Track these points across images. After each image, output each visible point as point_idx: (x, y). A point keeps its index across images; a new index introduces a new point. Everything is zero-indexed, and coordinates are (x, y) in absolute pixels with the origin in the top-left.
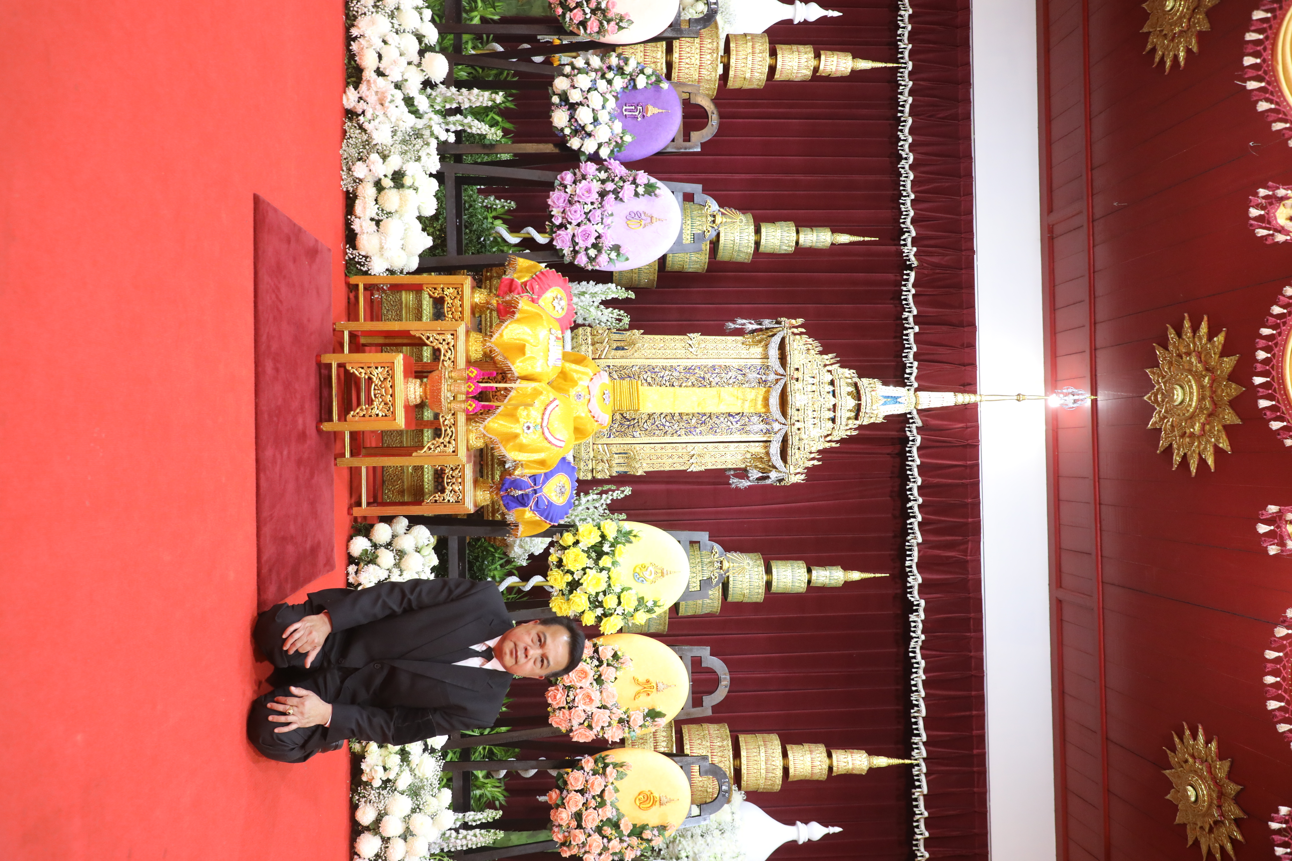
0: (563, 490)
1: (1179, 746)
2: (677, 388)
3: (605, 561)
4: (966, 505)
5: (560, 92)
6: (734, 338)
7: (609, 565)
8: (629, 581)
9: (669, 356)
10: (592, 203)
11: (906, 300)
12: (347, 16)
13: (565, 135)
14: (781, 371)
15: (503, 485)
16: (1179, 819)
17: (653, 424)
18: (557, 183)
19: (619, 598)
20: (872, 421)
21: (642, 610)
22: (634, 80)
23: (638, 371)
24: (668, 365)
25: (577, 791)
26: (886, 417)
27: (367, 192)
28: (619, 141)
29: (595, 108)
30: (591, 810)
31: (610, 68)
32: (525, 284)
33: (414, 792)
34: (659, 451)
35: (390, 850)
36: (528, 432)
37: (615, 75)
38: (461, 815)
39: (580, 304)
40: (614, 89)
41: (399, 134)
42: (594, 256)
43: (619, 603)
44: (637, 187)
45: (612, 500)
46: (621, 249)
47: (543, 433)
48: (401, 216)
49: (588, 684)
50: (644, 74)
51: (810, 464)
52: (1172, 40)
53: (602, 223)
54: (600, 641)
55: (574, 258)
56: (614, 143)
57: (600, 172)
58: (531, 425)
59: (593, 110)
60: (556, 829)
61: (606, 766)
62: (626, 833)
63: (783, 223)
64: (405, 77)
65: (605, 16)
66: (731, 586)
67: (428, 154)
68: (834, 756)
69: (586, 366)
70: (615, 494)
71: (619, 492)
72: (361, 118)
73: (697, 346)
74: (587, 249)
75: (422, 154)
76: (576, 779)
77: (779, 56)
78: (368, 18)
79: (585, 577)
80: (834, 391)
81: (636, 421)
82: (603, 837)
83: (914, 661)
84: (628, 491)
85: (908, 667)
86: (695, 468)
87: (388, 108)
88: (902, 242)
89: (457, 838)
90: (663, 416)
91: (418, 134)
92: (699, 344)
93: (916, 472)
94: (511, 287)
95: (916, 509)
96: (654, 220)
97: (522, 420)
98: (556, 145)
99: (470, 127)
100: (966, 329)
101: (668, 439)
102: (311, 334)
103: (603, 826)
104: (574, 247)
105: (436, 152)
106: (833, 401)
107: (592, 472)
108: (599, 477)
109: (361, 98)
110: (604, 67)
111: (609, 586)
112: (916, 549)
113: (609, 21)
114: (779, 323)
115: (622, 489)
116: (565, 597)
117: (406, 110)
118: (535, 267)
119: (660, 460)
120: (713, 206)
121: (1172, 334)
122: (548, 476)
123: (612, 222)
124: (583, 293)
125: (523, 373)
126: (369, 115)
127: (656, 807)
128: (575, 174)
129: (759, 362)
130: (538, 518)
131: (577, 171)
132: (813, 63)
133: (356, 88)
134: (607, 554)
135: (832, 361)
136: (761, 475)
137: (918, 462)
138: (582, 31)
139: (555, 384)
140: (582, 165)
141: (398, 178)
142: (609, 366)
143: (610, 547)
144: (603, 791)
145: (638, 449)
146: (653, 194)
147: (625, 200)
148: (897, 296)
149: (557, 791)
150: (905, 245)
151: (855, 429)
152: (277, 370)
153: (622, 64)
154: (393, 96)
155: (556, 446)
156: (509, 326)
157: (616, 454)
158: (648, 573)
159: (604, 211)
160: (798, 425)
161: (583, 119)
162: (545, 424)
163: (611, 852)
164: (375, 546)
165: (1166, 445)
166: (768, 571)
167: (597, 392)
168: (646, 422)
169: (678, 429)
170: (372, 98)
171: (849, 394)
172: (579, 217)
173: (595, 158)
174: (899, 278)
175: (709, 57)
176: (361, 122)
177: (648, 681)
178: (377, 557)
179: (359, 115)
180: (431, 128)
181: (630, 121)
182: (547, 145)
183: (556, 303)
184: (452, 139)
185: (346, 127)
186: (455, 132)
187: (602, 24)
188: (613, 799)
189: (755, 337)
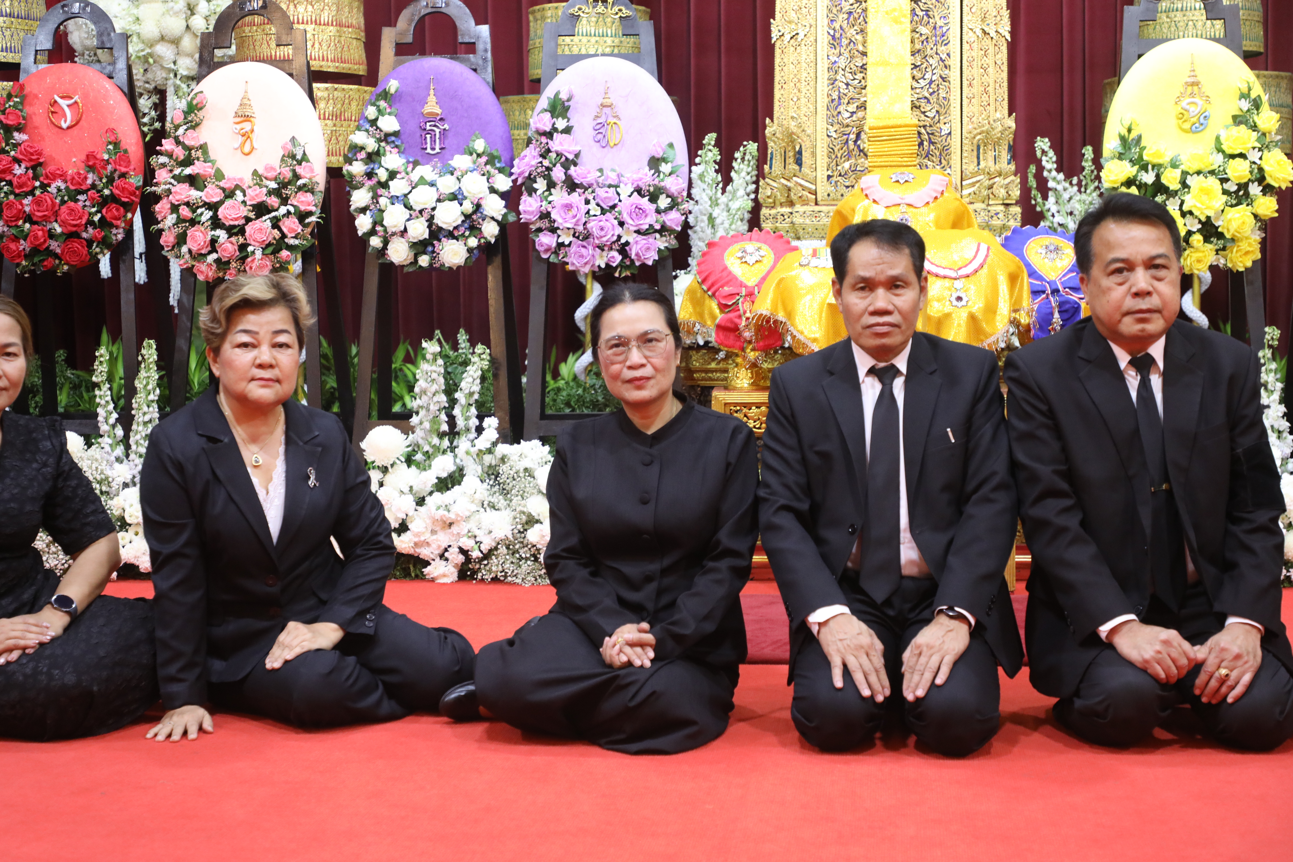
0: (1052, 248)
2: (870, 60)
3: (1171, 179)
5: (411, 255)
7: (1177, 173)
8: (1205, 140)
9: (812, 75)
10: (587, 202)
13: (479, 246)
17: (929, 101)
18: (553, 259)
19: (1233, 157)
21: (1256, 118)
22: (387, 135)
23: (836, 127)
24: (826, 75)
28: (484, 159)
29: (436, 197)
31: (370, 175)
32: (723, 307)
34: (974, 90)
36: (965, 299)
37: (380, 165)
39: (726, 225)
40: (403, 168)
41: (494, 499)
42: (669, 200)
43: (1242, 156)
44: (555, 129)
45: (1058, 170)
46: (657, 156)
47: (968, 276)
50: (377, 119)
53: (616, 186)
55: (671, 231)
56: (488, 167)
57: (535, 190)
58: (955, 295)
59: (439, 200)
64: (406, 490)
65: (289, 183)
67: (520, 458)
69: (853, 210)
70: (1047, 166)
71: (1044, 158)
72: (473, 556)
73: (793, 26)
74: (658, 211)
75: (521, 466)
79: (1196, 213)
81: (923, 131)
84: (1042, 144)
86: (1005, 28)
87: (457, 515)
90: (915, 84)
91: (492, 472)
92: (790, 22)
94: (729, 329)
96: (608, 102)
97: (948, 309)
98: (489, 261)
99: (471, 394)
101: (954, 75)
104: (656, 231)
105: (516, 445)
107: (1007, 205)
108: (1018, 193)
109: (442, 556)
110: (369, 184)
111: (1212, 172)
113: (297, 177)
115: (1039, 153)
116: (1228, 245)
117: (457, 489)
119: (991, 89)
120: (577, 4)
122: (1029, 272)
123: (613, 170)
124: (711, 219)
128: (540, 230)
131: (533, 227)
133: (427, 563)
134: (1158, 176)
138: (313, 219)
140: (524, 218)
142: (829, 177)
143: (1147, 171)
145: (970, 127)
146: (566, 104)
147: (578, 148)
154: (438, 508)
155: (987, 256)
156: (800, 328)
157: (979, 164)
158: (1192, 108)
159: (598, 183)
161: (454, 218)
162: (953, 274)
167: (894, 194)
168: (924, 113)
169: (937, 58)
170: (443, 539)
172: (609, 223)
173: (511, 198)
176: (481, 555)
179: (468, 559)
180: (480, 453)
181: (451, 141)
182: (490, 278)
183: (751, 259)
184: (491, 423)
185: (488, 577)
186: (481, 418)
187: (300, 188)
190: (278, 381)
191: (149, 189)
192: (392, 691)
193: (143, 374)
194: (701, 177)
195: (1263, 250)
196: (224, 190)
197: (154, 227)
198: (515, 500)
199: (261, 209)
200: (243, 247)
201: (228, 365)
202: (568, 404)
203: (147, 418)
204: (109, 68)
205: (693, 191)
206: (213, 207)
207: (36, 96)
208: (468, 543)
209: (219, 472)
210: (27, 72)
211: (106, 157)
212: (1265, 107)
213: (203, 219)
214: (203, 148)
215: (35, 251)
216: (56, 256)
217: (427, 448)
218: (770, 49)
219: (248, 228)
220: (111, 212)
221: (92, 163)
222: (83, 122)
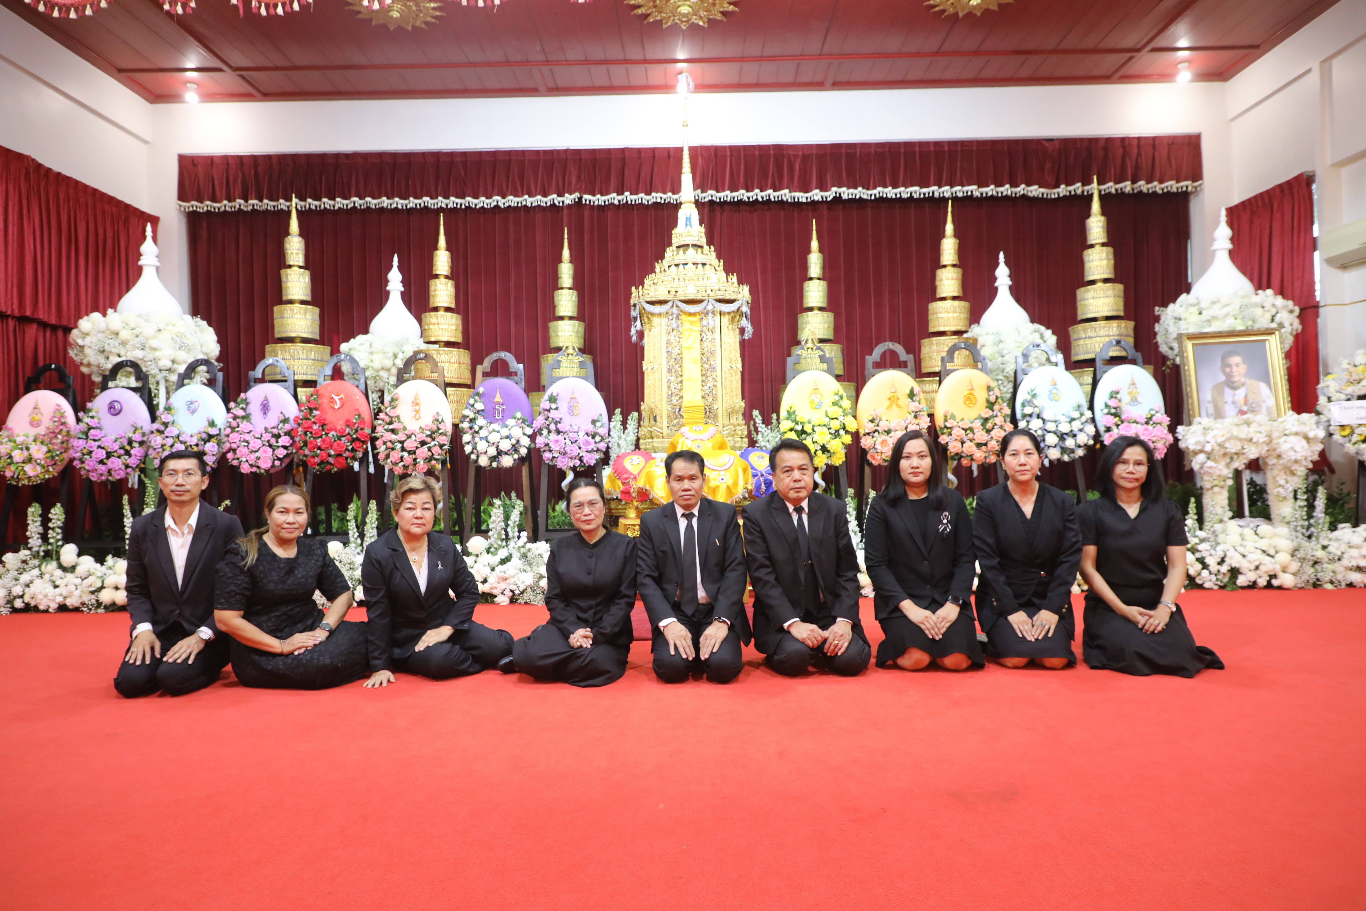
0: (760, 457)
1: (941, 8)
2: (684, 378)
3: (808, 428)
4: (761, 155)
5: (489, 462)
6: (646, 338)
7: (810, 426)
8: (821, 412)
9: (660, 384)
10: (565, 439)
11: (605, 202)
13: (519, 458)
14: (670, 304)
16: (995, 8)
17: (709, 396)
18: (551, 463)
19: (833, 419)
20: (703, 235)
21: (841, 403)
22: (478, 411)
23: (671, 406)
24: (666, 385)
25: (962, 447)
26: (701, 225)
28: (521, 421)
29: (500, 437)
30: (975, 437)
31: (471, 428)
32: (623, 483)
34: (727, 391)
36: (725, 480)
37: (476, 424)
39: (625, 448)
40: (485, 425)
41: (525, 568)
42: (600, 438)
43: (836, 418)
44: (551, 408)
45: (763, 423)
46: (595, 419)
47: (725, 470)
49: (891, 439)
50: (474, 404)
51: (735, 281)
52: (421, 11)
53: (578, 432)
54: (862, 432)
55: (601, 451)
56: (523, 424)
57: (543, 434)
58: (719, 478)
59: (501, 439)
61: (946, 427)
62: (991, 413)
63: (555, 299)
64: (486, 565)
65: (436, 432)
66: (823, 337)
68: (945, 263)
69: (678, 442)
70: (758, 422)
71: (756, 418)
72: (516, 593)
73: (652, 364)
74: (595, 443)
75: (537, 553)
76: (954, 447)
77: (439, 305)
79: (818, 442)
80: (683, 264)
81: (706, 408)
82: (993, 428)
83: (877, 196)
84: (756, 413)
85: (881, 200)
86: (739, 365)
87: (509, 575)
88: (561, 204)
90: (703, 388)
91: (524, 556)
92: (650, 363)
93: (735, 194)
94: (626, 493)
95: (764, 194)
96: (573, 397)
97: (718, 484)
98: (523, 464)
99: (515, 522)
100: (627, 156)
101: (719, 385)
103: (986, 429)
104: (595, 451)
105: (534, 544)
106: (690, 265)
107: (742, 438)
108: (746, 433)
109: (502, 593)
110: (471, 432)
111: (824, 425)
112: (793, 194)
113: (439, 429)
114: (635, 305)
115: (754, 417)
116: (832, 455)
117: (509, 564)
118: (611, 477)
119: (734, 390)
120: (562, 355)
121: (640, 11)
122: (752, 467)
123: (576, 425)
124: (619, 445)
127: (975, 393)
128: (545, 451)
129: (664, 320)
131: (542, 450)
132: (442, 280)
133: (495, 596)
134: (803, 427)
135: (661, 265)
136: (744, 318)
137: (728, 192)
138: (446, 447)
140: (538, 446)
142: (668, 427)
143: (798, 425)
144: (963, 429)
145: (726, 406)
146: (556, 398)
147: (561, 416)
148: (601, 208)
149: (962, 459)
150: (563, 202)
151: (710, 248)
154: (501, 572)
155: (734, 461)
156: (655, 494)
157: (730, 421)
158: (815, 399)
159: (569, 431)
160: (709, 292)
161: (507, 446)
162: (719, 470)
163: (1003, 423)
165: (720, 15)
166: (811, 309)
167: (694, 436)
168: (707, 400)
169: (711, 377)
170: (503, 586)
171: (684, 253)
172: (575, 447)
173: (532, 437)
174: (588, 207)
175: (443, 356)
176: (519, 593)
177: (889, 399)
179: (514, 594)
180: (519, 548)
181: (506, 413)
182: (523, 471)
183: (635, 463)
184: (524, 534)
185: (523, 602)
186: (519, 532)
187: (440, 434)
188: (968, 422)
189: (645, 323)
190: (424, 525)
191: (373, 435)
192: (476, 659)
193: (370, 515)
194: (614, 427)
195: (846, 457)
196: (407, 435)
197: (376, 451)
198: (534, 568)
199: (423, 443)
200: (415, 460)
201: (402, 517)
202: (558, 524)
204: (357, 383)
205: (611, 433)
206: (402, 442)
207: (324, 395)
208: (513, 587)
209: (397, 564)
210: (320, 384)
211: (354, 421)
212: (845, 398)
213: (397, 448)
214: (398, 417)
215: (322, 462)
216: (331, 464)
217: (496, 546)
218: (643, 374)
219: (417, 452)
220: (357, 444)
221: (348, 424)
222: (345, 406)
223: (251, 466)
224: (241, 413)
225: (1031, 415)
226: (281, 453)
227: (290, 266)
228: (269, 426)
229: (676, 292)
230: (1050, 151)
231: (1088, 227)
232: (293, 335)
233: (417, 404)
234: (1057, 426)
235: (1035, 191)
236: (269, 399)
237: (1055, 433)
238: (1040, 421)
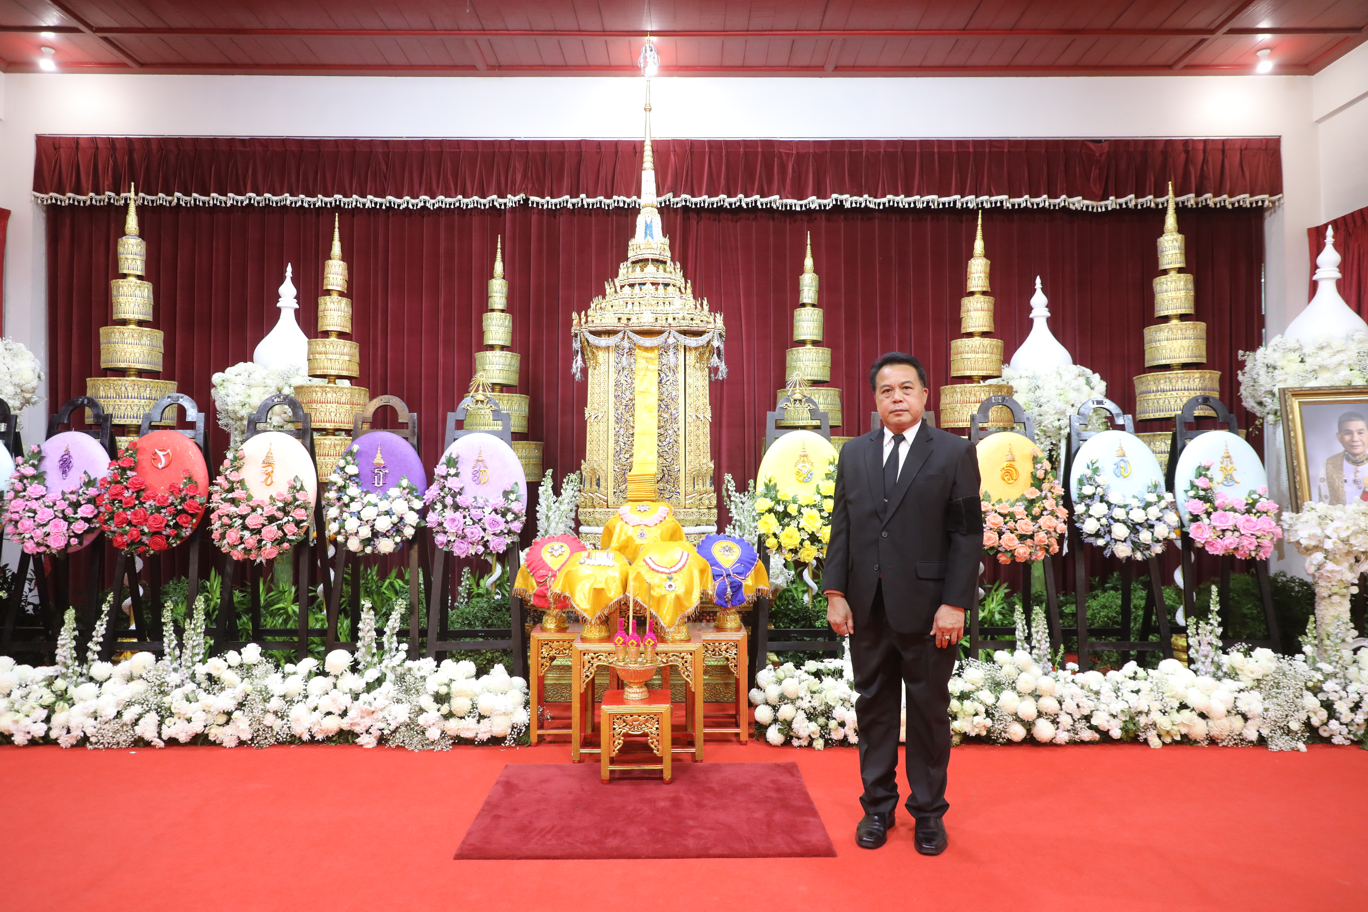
0: (727, 548)
2: (636, 431)
3: (792, 509)
4: (746, 153)
5: (362, 546)
6: (590, 377)
7: (796, 507)
8: (811, 486)
9: (606, 438)
10: (465, 517)
11: (556, 205)
12: (291, 743)
13: (402, 541)
14: (620, 335)
15: (722, 605)
17: (667, 453)
18: (445, 549)
20: (667, 248)
22: (351, 476)
23: (618, 466)
24: (613, 438)
25: (1000, 538)
26: (664, 236)
27: (453, 726)
28: (407, 491)
29: (376, 513)
30: (1018, 526)
31: (339, 499)
32: (538, 583)
33: (997, 686)
34: (692, 448)
35: (1049, 711)
36: (674, 586)
37: (346, 494)
38: (1019, 643)
40: (359, 496)
41: (400, 697)
42: (513, 516)
44: (449, 475)
45: (736, 491)
46: (507, 490)
47: (675, 572)
48: (475, 695)
50: (345, 467)
51: (706, 307)
53: (483, 508)
55: (515, 533)
56: (409, 495)
57: (436, 510)
58: (668, 584)
59: (378, 515)
60: (1034, 557)
62: (1038, 493)
63: (484, 324)
64: (348, 691)
65: (290, 504)
66: (816, 378)
67: (419, 670)
68: (972, 289)
69: (615, 527)
70: (731, 489)
71: (729, 484)
72: (385, 732)
73: (596, 411)
74: (507, 522)
75: (418, 674)
76: (989, 539)
77: (329, 329)
78: (293, 725)
79: (806, 529)
80: (639, 284)
81: (664, 469)
82: (1042, 514)
83: (887, 205)
84: (728, 477)
85: (892, 210)
86: (708, 415)
87: (377, 707)
88: (503, 207)
89: (1039, 649)
90: (660, 444)
91: (401, 679)
92: (595, 409)
93: (714, 199)
94: (541, 596)
95: (749, 200)
96: (481, 459)
97: (663, 593)
98: (409, 549)
99: (394, 628)
100: (583, 150)
101: (681, 439)
102: (583, 790)
103: (1032, 515)
104: (505, 534)
105: (417, 661)
106: (649, 286)
107: (710, 509)
108: (715, 502)
109: (367, 731)
110: (338, 504)
112: (785, 201)
113: (296, 499)
114: (576, 335)
115: (726, 481)
117: (378, 690)
118: (523, 572)
119: (701, 446)
120: (467, 402)
122: (714, 563)
123: (482, 498)
124: (547, 516)
125: (620, 589)
126: (382, 725)
127: (1016, 465)
128: (437, 532)
129: (613, 355)
130: (752, 573)
131: (435, 530)
132: (335, 297)
133: (358, 736)
134: (786, 507)
135: (612, 285)
136: (715, 355)
137: (705, 197)
138: (305, 524)
139: (630, 557)
140: (429, 525)
141: (441, 699)
142: (614, 494)
143: (779, 505)
144: (1000, 515)
145: (690, 467)
146: (456, 461)
147: (462, 485)
148: (552, 213)
149: (999, 556)
150: (505, 205)
151: (675, 264)
152: (616, 832)
153: (335, 488)
154: (365, 703)
155: (687, 559)
156: (576, 602)
157: (694, 487)
158: (804, 469)
159: (472, 506)
161: (386, 525)
162: (667, 571)
163: (1055, 508)
164: (775, 720)
166: (802, 343)
167: (637, 518)
168: (665, 459)
169: (672, 431)
170: (367, 722)
171: (642, 270)
172: (477, 530)
173: (423, 513)
174: (536, 211)
175: (329, 394)
176: (389, 732)
178: (785, 720)
179: (383, 734)
180: (395, 666)
181: (389, 480)
182: (411, 556)
183: (556, 553)
184: (405, 646)
185: (393, 746)
186: (398, 643)
187: (298, 506)
188: (1007, 505)
189: (589, 358)
191: (207, 506)
193: (195, 617)
194: (544, 493)
196: (252, 508)
197: (210, 528)
199: (272, 519)
200: (260, 541)
203: (195, 643)
204: (193, 433)
206: (243, 517)
207: (145, 449)
211: (182, 486)
213: (236, 525)
214: (241, 482)
215: (133, 543)
216: (146, 545)
217: (363, 664)
219: (263, 530)
220: (182, 519)
221: (173, 489)
222: (172, 465)
223: (38, 544)
224: (30, 471)
225: (1091, 497)
226: (80, 527)
227: (125, 276)
228: (67, 490)
229: (629, 319)
230: (1097, 154)
231: (1159, 249)
232: (123, 365)
233: (270, 464)
234: (1128, 514)
235: (1078, 203)
236: (71, 454)
237: (1124, 522)
238: (1104, 506)
